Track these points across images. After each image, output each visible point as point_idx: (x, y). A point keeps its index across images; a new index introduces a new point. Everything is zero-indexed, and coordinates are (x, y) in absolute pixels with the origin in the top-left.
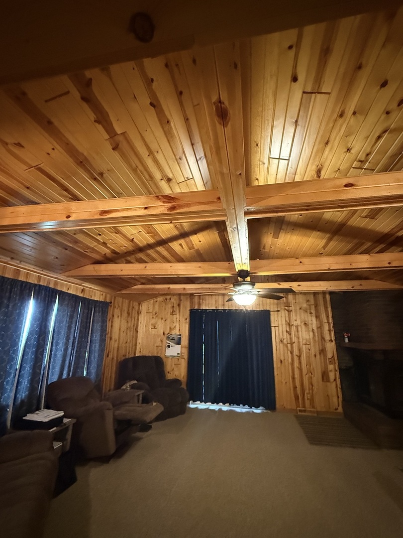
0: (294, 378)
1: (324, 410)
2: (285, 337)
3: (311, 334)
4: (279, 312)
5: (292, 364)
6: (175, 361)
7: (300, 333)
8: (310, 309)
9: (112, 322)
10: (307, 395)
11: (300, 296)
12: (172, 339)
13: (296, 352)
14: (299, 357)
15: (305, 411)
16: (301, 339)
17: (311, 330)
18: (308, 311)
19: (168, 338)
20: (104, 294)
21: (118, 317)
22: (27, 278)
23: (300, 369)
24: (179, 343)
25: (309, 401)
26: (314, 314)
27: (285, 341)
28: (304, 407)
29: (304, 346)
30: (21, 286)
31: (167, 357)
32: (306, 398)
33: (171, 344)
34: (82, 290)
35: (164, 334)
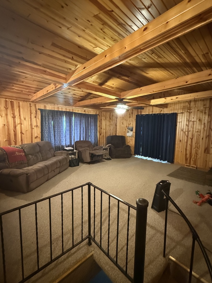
0: (186, 150)
1: (202, 167)
2: (185, 128)
3: (203, 126)
4: (184, 114)
5: (187, 142)
6: (130, 138)
7: (195, 126)
8: (205, 110)
9: (101, 122)
10: (193, 159)
11: (200, 102)
12: (129, 129)
13: (190, 136)
14: (192, 139)
15: (189, 166)
16: (195, 129)
17: (203, 123)
18: (204, 112)
19: (128, 128)
20: (95, 111)
21: (104, 120)
22: (62, 109)
23: (191, 146)
24: (132, 131)
25: (193, 162)
26: (207, 114)
27: (184, 130)
28: (190, 164)
29: (196, 133)
30: (60, 112)
31: (127, 137)
32: (192, 160)
33: (129, 131)
34: (84, 111)
35: (126, 127)
